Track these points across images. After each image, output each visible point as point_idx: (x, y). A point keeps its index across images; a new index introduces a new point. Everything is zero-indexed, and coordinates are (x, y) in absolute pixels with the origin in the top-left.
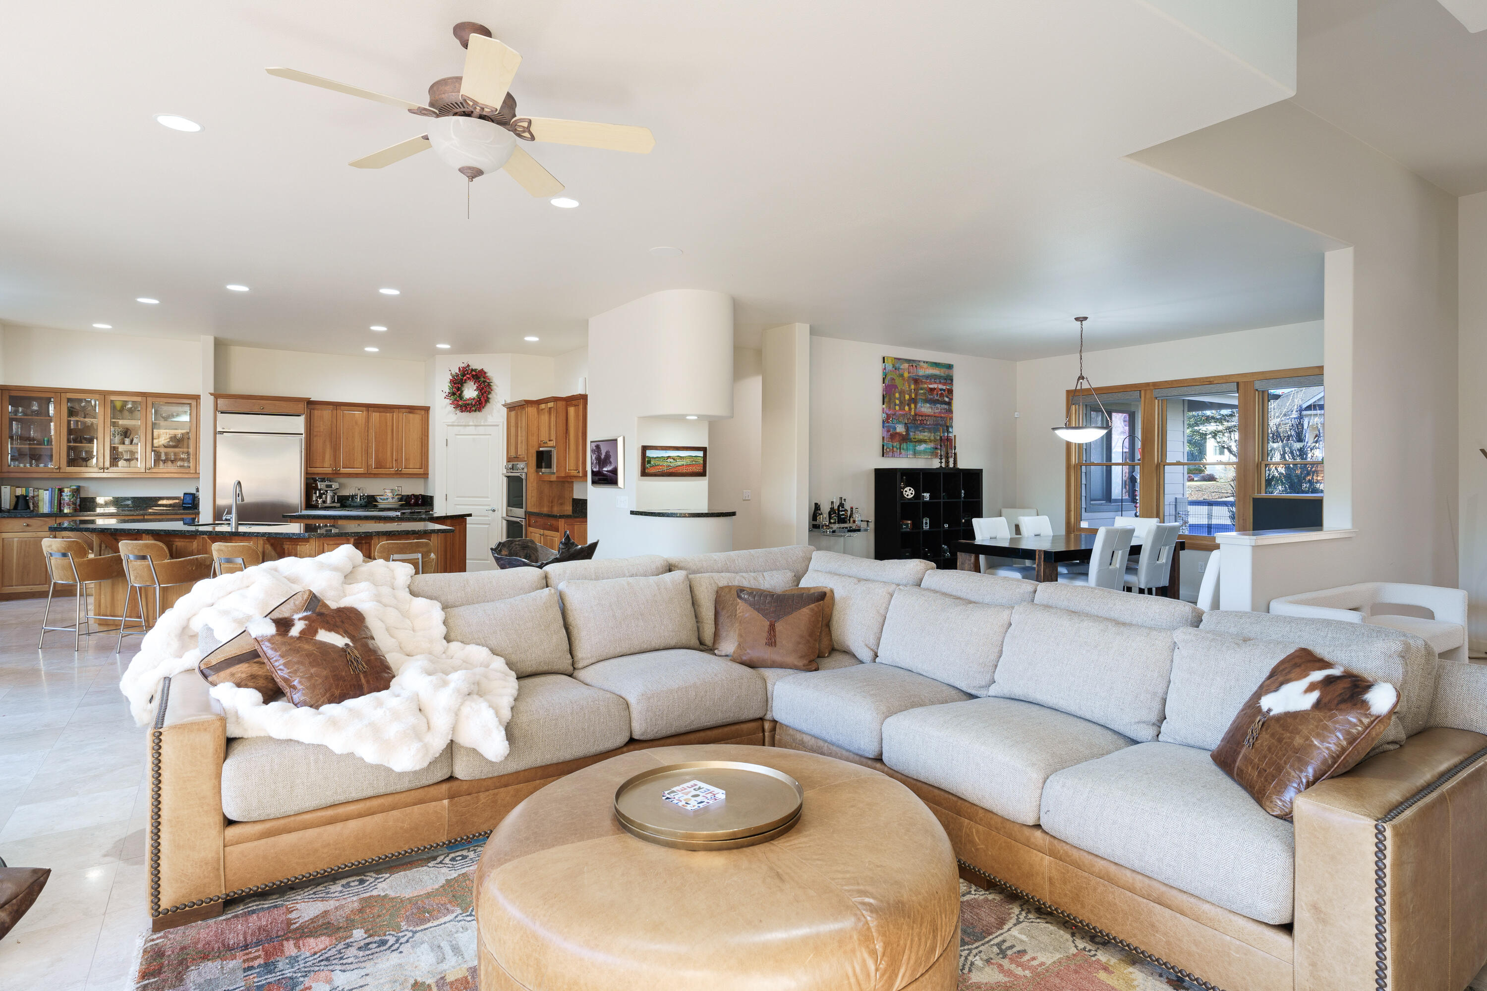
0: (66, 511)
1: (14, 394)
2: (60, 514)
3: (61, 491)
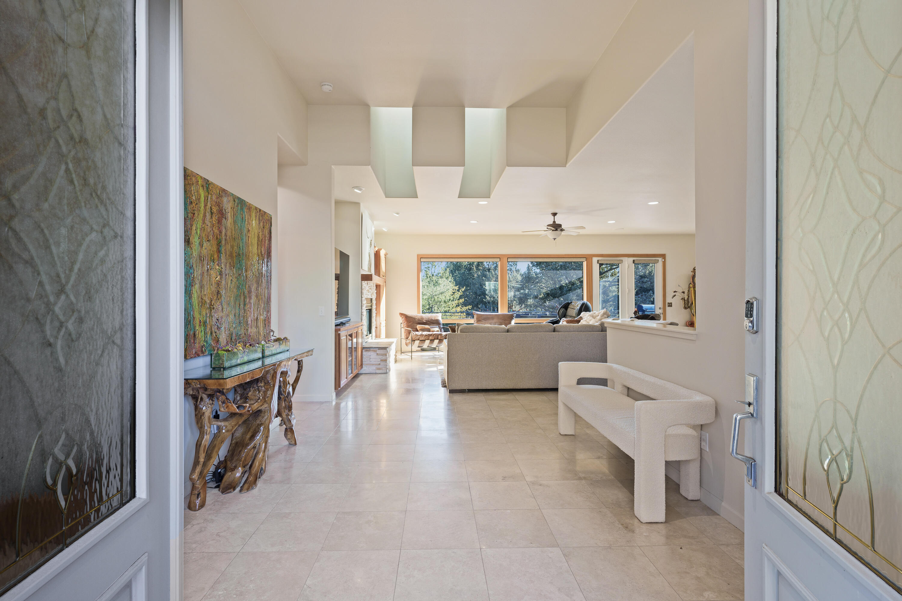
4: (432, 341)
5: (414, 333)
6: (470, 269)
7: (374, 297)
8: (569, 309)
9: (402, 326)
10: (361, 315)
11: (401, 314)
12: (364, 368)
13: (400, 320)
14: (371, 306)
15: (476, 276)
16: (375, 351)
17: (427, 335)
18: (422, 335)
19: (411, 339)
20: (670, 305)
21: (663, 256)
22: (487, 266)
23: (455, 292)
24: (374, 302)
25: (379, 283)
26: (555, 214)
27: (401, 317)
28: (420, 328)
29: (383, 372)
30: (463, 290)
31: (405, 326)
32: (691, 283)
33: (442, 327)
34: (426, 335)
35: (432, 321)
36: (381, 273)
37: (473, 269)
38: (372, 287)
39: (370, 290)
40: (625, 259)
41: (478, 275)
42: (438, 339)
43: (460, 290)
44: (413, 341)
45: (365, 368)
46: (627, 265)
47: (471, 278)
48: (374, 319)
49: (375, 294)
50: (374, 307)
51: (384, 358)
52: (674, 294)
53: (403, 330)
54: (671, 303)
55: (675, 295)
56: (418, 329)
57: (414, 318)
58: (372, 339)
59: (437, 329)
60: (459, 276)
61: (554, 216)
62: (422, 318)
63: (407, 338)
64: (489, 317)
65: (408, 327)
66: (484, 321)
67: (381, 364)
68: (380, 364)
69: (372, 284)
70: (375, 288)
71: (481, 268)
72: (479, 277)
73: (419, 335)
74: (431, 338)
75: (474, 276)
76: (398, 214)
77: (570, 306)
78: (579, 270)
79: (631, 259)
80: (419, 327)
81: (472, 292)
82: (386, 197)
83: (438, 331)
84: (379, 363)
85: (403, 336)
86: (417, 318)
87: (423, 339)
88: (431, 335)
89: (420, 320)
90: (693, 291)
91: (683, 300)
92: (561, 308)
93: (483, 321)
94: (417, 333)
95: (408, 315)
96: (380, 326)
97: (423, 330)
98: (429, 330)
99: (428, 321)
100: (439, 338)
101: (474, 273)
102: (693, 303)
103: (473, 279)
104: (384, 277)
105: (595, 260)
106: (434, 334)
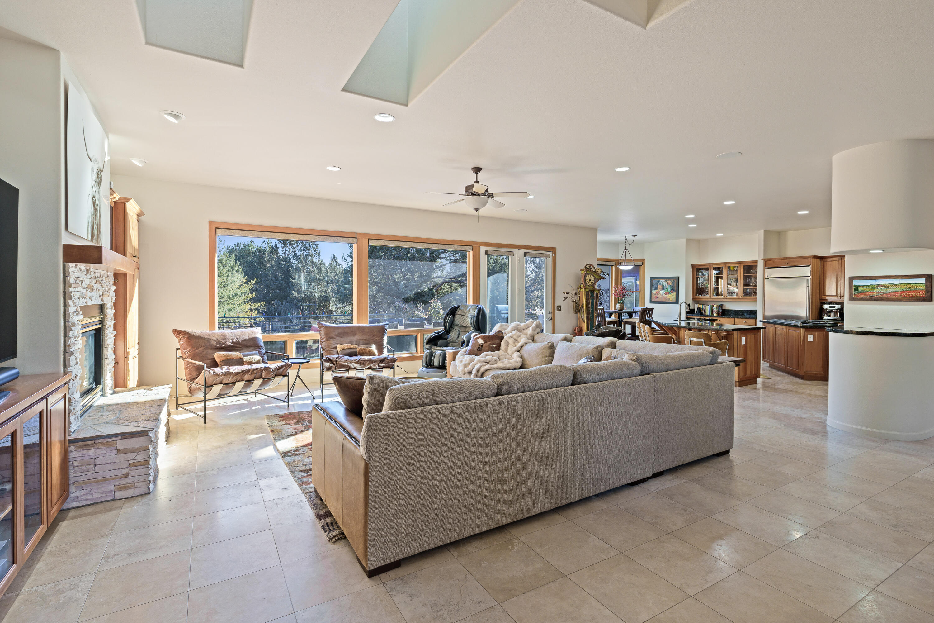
0: (715, 315)
1: (697, 267)
2: (712, 316)
3: (713, 306)
4: (249, 382)
5: (208, 372)
6: (260, 258)
7: (109, 302)
8: (457, 317)
9: (180, 354)
10: (65, 351)
11: (177, 332)
12: (74, 492)
13: (176, 342)
14: (102, 322)
15: (268, 265)
16: (109, 445)
17: (239, 373)
18: (228, 374)
19: (203, 382)
20: (559, 308)
21: (553, 250)
22: (283, 255)
23: (242, 285)
24: (110, 312)
25: (122, 269)
26: (477, 170)
27: (177, 337)
28: (221, 359)
29: (137, 492)
30: (254, 282)
31: (187, 355)
32: (582, 283)
33: (264, 351)
34: (237, 374)
35: (245, 343)
36: (129, 250)
37: (265, 257)
38: (104, 278)
39: (96, 286)
40: (516, 251)
41: (271, 264)
42: (261, 378)
43: (249, 283)
44: (209, 386)
45: (79, 493)
46: (517, 259)
47: (261, 268)
48: (109, 349)
49: (112, 294)
50: (110, 322)
51: (140, 457)
52: (566, 295)
53: (181, 362)
54: (560, 306)
55: (567, 298)
56: (218, 360)
57: (208, 340)
58: (103, 395)
59: (257, 358)
60: (245, 264)
61: (477, 173)
62: (224, 337)
63: (193, 380)
64: (346, 330)
65: (194, 357)
66: (340, 338)
67: (132, 473)
68: (127, 476)
69: (104, 272)
70: (112, 280)
71: (275, 257)
72: (273, 267)
73: (223, 375)
74: (246, 377)
75: (265, 266)
76: (176, 116)
77: (458, 312)
78: (462, 262)
79: (522, 252)
80: (218, 356)
81: (264, 285)
82: (147, 43)
83: (258, 362)
84: (125, 471)
85: (182, 374)
86: (213, 338)
87: (230, 380)
88: (247, 372)
89: (220, 343)
90: (584, 293)
91: (574, 303)
92: (447, 315)
93: (338, 338)
94: (217, 370)
95: (195, 334)
96: (126, 358)
97: (229, 362)
98: (240, 362)
99: (237, 343)
100: (264, 376)
101: (266, 262)
102: (583, 306)
103: (265, 269)
104: (136, 259)
105: (483, 249)
106: (254, 369)
